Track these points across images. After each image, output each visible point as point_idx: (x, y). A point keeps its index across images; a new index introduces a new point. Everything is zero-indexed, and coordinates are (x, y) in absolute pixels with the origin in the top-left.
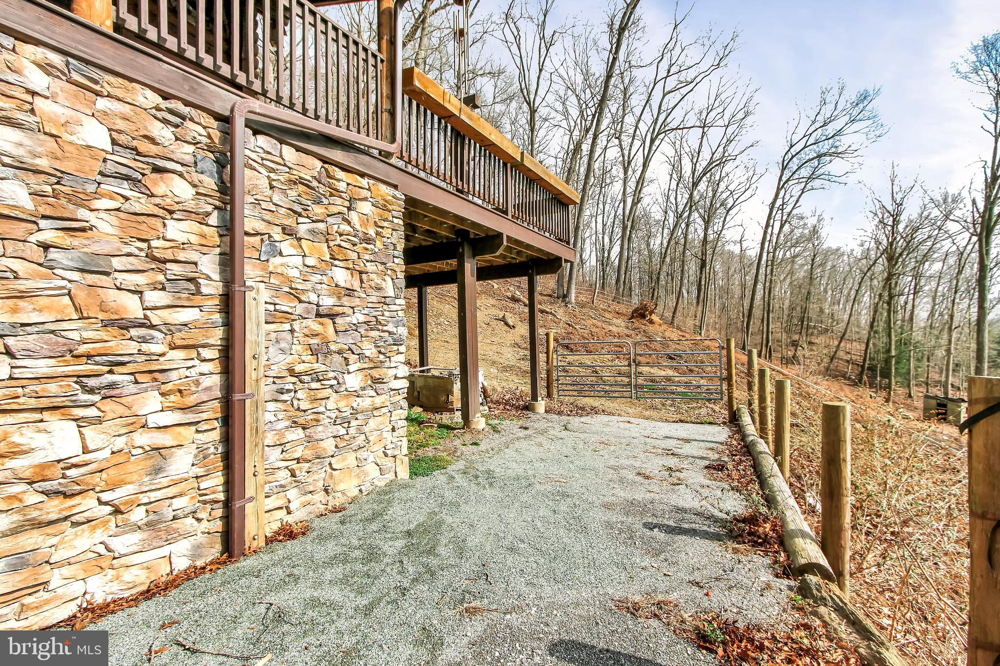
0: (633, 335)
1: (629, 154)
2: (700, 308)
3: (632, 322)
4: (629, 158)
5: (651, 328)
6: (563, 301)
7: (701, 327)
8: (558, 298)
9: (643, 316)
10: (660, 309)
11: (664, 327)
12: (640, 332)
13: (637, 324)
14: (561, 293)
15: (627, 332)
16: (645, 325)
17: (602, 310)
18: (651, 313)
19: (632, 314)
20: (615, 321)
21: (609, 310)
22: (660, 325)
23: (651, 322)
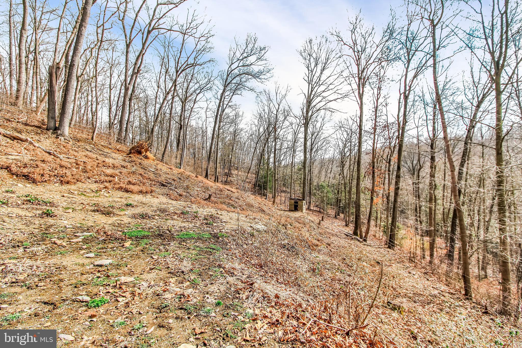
0: (129, 167)
1: (130, 37)
2: (180, 152)
3: (130, 157)
4: (130, 39)
5: (145, 162)
6: (53, 133)
7: (180, 164)
8: (48, 129)
9: (140, 153)
10: (153, 150)
11: (156, 162)
12: (136, 164)
13: (134, 159)
14: (52, 124)
15: (123, 163)
16: (141, 159)
17: (102, 146)
18: (147, 151)
19: (130, 150)
20: (113, 155)
21: (110, 147)
22: (154, 160)
23: (146, 157)
